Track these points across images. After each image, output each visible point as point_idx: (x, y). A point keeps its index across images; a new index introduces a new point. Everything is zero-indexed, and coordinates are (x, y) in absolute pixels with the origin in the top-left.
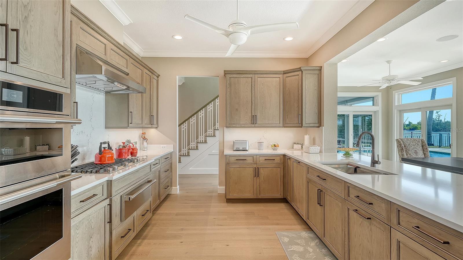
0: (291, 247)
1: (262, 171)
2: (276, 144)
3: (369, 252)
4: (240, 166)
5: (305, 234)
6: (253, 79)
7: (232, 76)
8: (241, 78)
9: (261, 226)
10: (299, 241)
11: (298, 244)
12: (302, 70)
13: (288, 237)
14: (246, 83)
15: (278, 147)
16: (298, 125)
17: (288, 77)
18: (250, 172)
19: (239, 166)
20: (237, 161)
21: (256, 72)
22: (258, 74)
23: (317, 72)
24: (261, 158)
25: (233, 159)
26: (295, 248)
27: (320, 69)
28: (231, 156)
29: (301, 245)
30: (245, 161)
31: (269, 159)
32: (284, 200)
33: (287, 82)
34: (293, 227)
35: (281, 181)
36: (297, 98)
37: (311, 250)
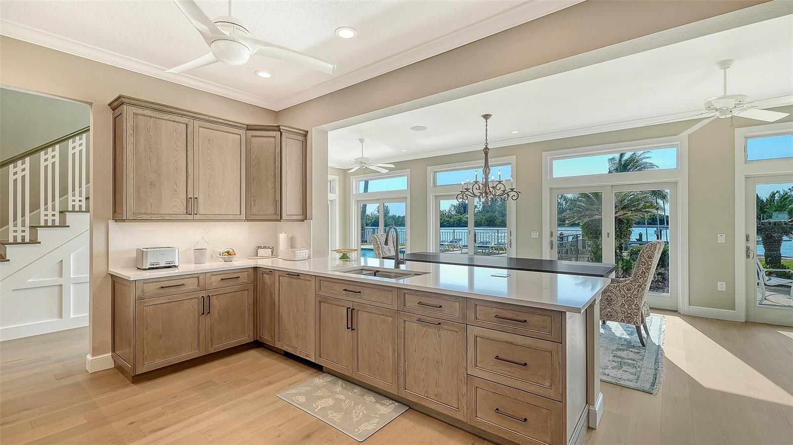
0: (315, 405)
1: (215, 302)
2: (231, 251)
3: (437, 362)
4: (169, 299)
5: (320, 380)
6: (189, 128)
7: (140, 111)
8: (163, 121)
9: (245, 397)
10: (319, 393)
11: (322, 398)
12: (281, 131)
13: (300, 394)
14: (175, 133)
15: (235, 255)
16: (274, 217)
17: (256, 136)
18: (192, 307)
19: (166, 301)
20: (162, 291)
21: (196, 115)
22: (200, 119)
23: (301, 138)
24: (214, 279)
25: (151, 288)
26: (321, 404)
27: (305, 134)
28: (147, 281)
29: (326, 398)
30: (183, 288)
31: (230, 277)
32: (257, 344)
33: (253, 145)
34: (296, 378)
35: (250, 312)
36: (272, 173)
37: (342, 397)
